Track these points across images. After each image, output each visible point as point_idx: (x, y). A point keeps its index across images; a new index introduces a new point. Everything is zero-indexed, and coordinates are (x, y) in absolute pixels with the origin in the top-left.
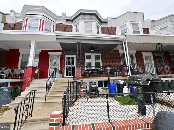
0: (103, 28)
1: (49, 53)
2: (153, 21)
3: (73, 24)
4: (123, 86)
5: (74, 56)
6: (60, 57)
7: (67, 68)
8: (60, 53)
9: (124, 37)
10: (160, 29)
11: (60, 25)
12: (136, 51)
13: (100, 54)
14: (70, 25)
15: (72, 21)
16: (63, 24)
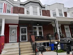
0: (43, 10)
1: (10, 26)
2: (68, 8)
3: (25, 7)
4: (57, 44)
5: (26, 28)
6: (17, 28)
7: (21, 36)
8: (17, 26)
9: (56, 18)
10: (72, 13)
11: (16, 7)
12: (61, 25)
13: (42, 27)
14: (23, 8)
15: (24, 5)
16: (18, 7)
